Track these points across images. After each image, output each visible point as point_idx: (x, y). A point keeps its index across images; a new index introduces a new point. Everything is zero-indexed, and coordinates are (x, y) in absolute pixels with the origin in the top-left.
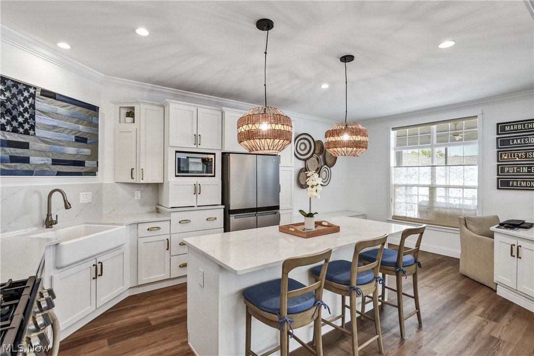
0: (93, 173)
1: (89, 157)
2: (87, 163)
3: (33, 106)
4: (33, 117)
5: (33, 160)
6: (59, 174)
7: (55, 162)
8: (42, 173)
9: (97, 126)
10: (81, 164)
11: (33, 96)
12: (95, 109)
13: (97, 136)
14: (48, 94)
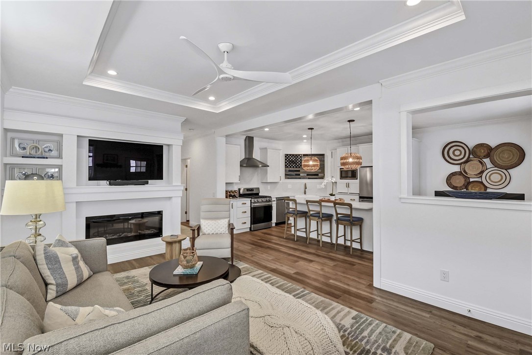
0: (322, 178)
1: (320, 173)
2: (319, 175)
3: (301, 160)
4: (301, 163)
5: (301, 175)
6: (309, 178)
7: (308, 175)
8: (304, 178)
9: (324, 161)
10: (317, 175)
11: (301, 157)
12: (323, 155)
13: (324, 165)
14: (305, 155)
